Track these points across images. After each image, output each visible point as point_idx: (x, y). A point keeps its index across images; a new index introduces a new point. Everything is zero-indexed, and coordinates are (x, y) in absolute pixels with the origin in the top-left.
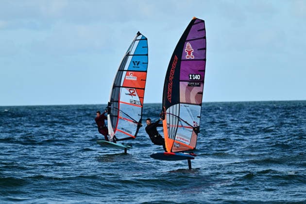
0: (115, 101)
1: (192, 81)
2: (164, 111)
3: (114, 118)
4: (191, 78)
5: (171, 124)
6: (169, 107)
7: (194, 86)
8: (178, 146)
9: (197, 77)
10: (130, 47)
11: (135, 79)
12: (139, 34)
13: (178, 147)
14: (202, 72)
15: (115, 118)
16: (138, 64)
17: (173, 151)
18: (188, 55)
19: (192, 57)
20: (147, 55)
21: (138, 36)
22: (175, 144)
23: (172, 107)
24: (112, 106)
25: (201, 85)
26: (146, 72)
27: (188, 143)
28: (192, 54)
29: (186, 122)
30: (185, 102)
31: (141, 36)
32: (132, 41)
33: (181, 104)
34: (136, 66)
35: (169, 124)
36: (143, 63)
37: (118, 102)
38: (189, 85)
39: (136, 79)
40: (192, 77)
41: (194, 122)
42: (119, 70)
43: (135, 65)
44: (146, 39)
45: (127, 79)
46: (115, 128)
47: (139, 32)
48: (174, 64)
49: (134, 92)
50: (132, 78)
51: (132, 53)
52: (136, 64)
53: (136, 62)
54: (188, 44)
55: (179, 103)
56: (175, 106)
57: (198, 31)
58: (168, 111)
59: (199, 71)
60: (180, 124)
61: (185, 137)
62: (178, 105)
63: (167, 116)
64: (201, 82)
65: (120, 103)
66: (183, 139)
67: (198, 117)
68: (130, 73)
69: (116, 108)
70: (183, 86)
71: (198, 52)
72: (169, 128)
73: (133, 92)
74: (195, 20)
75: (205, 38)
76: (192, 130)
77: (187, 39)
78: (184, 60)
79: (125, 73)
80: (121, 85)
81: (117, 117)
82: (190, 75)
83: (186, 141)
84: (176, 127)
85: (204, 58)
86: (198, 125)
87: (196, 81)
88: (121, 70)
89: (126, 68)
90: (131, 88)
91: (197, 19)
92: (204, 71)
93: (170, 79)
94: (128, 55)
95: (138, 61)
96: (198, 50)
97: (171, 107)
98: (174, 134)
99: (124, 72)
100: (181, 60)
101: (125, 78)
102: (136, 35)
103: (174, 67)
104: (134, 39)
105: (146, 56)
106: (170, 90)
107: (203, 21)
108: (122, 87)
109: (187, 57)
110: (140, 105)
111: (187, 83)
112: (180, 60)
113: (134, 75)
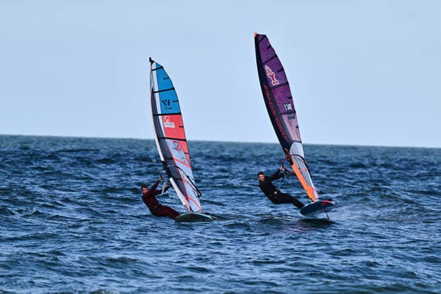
0: (169, 159)
2: (288, 154)
11: (173, 125)
16: (169, 104)
18: (273, 81)
20: (173, 89)
28: (275, 79)
31: (155, 63)
34: (168, 106)
36: (173, 101)
37: (172, 159)
44: (162, 67)
45: (166, 126)
47: (150, 59)
50: (170, 124)
53: (166, 101)
57: (267, 49)
59: (288, 98)
68: (165, 117)
77: (263, 62)
81: (181, 179)
88: (155, 115)
89: (159, 111)
90: (174, 139)
94: (153, 92)
95: (167, 99)
96: (278, 72)
99: (159, 117)
102: (150, 63)
105: (173, 91)
108: (166, 138)
109: (273, 83)
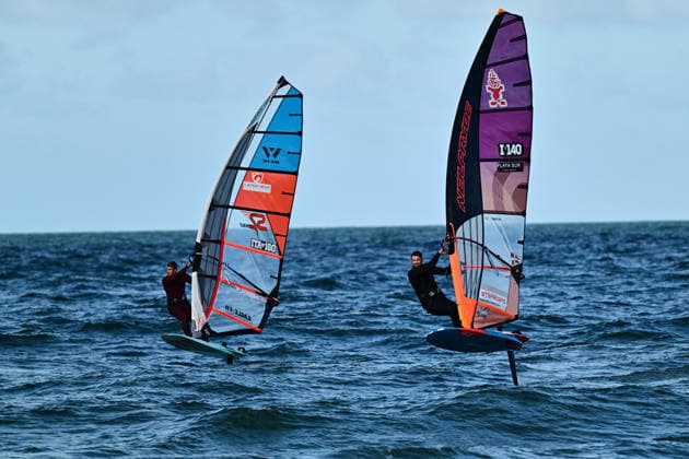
0: (213, 241)
1: (506, 159)
2: (451, 234)
3: (208, 280)
4: (502, 153)
5: (469, 264)
6: (462, 223)
7: (509, 170)
8: (484, 313)
9: (515, 150)
10: (258, 113)
11: (267, 189)
12: (283, 82)
13: (484, 316)
14: (525, 137)
15: (210, 281)
16: (275, 155)
17: (476, 326)
18: (493, 100)
19: (502, 103)
20: (300, 134)
21: (281, 86)
22: (479, 309)
23: (468, 222)
24: (204, 253)
25: (525, 168)
26: (296, 173)
27: (503, 306)
28: (501, 96)
29: (498, 257)
30: (493, 209)
31: (288, 87)
32: (266, 98)
33: (485, 215)
34: (271, 158)
35: (465, 264)
36: (289, 153)
37: (220, 242)
38: (500, 170)
39: (269, 191)
40: (506, 151)
41: (512, 255)
42: (228, 167)
43: (268, 155)
44: (301, 96)
45: (245, 188)
46: (207, 305)
47: (283, 78)
48: (466, 121)
49: (263, 222)
50: (258, 186)
51: (263, 127)
52: (271, 153)
53: (272, 149)
54: (491, 73)
55: (482, 212)
56: (473, 219)
57: (512, 41)
58: (459, 233)
59: (520, 134)
60: (487, 263)
61: (498, 292)
62: (480, 217)
63: (459, 245)
64: (525, 159)
65: (225, 246)
66: (495, 298)
67: (519, 242)
68: (254, 174)
69: (214, 258)
70: (487, 172)
71: (513, 93)
72: (464, 272)
73: (259, 222)
74: (502, 15)
75: (526, 57)
76: (509, 273)
77: (488, 63)
78: (485, 112)
79: (241, 174)
80: (231, 204)
81: (216, 278)
82: (502, 146)
83: (500, 300)
84: (480, 270)
85: (527, 105)
86: (520, 261)
87: (514, 158)
88: (232, 167)
89: (245, 163)
90: (254, 211)
91: (506, 13)
92: (530, 134)
93: (460, 157)
94: (252, 131)
95: (276, 147)
96: (515, 85)
97: (466, 224)
98: (475, 286)
99: (240, 172)
100: (480, 112)
101: (241, 187)
102: (276, 85)
103: (465, 129)
104: (269, 94)
105: (297, 137)
106: (460, 183)
107: (520, 19)
108: (233, 207)
109: (492, 103)
110: (277, 254)
111: (495, 166)
112: (477, 112)
113: (266, 181)
